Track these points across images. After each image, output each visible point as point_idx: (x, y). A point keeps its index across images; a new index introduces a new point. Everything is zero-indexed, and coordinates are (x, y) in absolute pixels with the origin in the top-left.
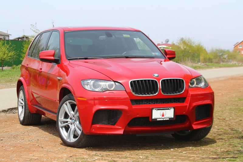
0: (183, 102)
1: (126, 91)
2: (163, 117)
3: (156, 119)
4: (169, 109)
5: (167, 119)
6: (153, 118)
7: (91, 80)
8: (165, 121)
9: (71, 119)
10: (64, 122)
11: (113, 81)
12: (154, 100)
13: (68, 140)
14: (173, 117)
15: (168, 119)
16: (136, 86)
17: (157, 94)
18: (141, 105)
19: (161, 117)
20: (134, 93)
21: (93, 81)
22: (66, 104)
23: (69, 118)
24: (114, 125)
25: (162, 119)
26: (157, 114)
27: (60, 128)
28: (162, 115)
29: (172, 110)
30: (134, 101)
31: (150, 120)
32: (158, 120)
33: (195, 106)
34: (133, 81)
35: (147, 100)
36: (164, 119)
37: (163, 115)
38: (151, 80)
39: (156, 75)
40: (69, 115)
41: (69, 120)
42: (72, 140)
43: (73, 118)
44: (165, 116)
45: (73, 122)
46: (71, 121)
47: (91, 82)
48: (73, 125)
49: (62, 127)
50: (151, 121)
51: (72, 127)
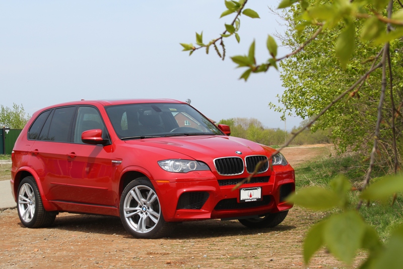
0: (267, 181)
3: (244, 200)
4: (256, 189)
5: (254, 200)
6: (241, 199)
9: (141, 207)
10: (131, 212)
11: (196, 160)
13: (140, 232)
14: (260, 197)
16: (221, 165)
17: (243, 172)
18: (226, 186)
19: (249, 198)
20: (219, 173)
22: (134, 191)
23: (138, 206)
24: (200, 209)
26: (245, 195)
27: (127, 219)
29: (259, 190)
31: (238, 202)
33: (280, 185)
35: (232, 179)
36: (252, 200)
37: (251, 196)
38: (236, 158)
39: (239, 152)
40: (139, 202)
41: (138, 208)
42: (146, 231)
43: (144, 205)
44: (252, 197)
45: (144, 210)
46: (141, 209)
47: (170, 163)
48: (144, 213)
49: (128, 218)
51: (143, 216)
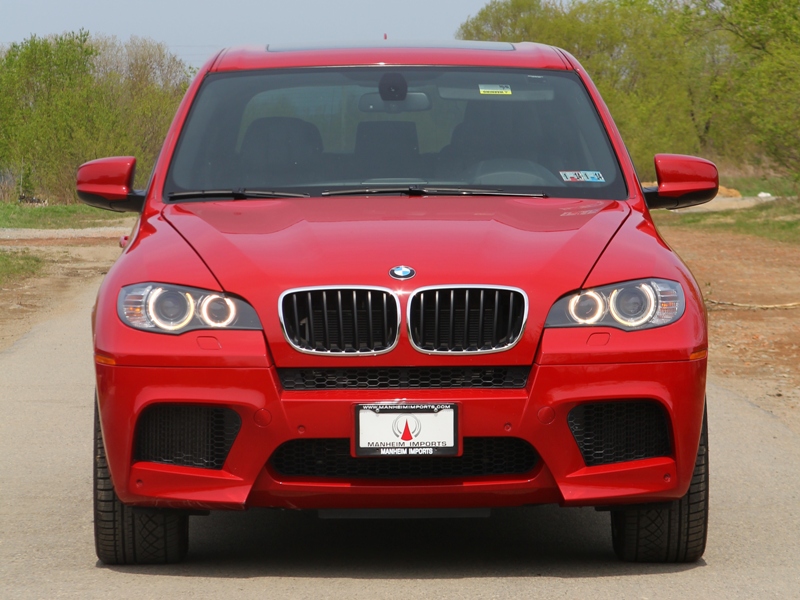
1: (263, 331)
2: (407, 444)
4: (430, 411)
5: (424, 451)
7: (150, 287)
8: (417, 457)
12: (381, 374)
14: (450, 443)
15: (431, 452)
21: (158, 292)
25: (404, 452)
28: (401, 436)
30: (299, 376)
32: (383, 452)
34: (297, 293)
36: (412, 452)
37: (407, 435)
44: (415, 440)
50: (354, 455)
